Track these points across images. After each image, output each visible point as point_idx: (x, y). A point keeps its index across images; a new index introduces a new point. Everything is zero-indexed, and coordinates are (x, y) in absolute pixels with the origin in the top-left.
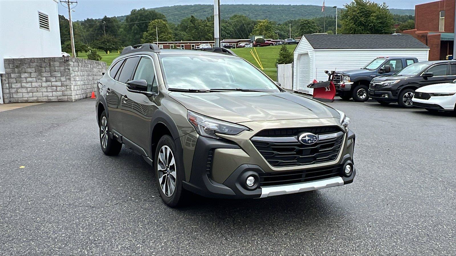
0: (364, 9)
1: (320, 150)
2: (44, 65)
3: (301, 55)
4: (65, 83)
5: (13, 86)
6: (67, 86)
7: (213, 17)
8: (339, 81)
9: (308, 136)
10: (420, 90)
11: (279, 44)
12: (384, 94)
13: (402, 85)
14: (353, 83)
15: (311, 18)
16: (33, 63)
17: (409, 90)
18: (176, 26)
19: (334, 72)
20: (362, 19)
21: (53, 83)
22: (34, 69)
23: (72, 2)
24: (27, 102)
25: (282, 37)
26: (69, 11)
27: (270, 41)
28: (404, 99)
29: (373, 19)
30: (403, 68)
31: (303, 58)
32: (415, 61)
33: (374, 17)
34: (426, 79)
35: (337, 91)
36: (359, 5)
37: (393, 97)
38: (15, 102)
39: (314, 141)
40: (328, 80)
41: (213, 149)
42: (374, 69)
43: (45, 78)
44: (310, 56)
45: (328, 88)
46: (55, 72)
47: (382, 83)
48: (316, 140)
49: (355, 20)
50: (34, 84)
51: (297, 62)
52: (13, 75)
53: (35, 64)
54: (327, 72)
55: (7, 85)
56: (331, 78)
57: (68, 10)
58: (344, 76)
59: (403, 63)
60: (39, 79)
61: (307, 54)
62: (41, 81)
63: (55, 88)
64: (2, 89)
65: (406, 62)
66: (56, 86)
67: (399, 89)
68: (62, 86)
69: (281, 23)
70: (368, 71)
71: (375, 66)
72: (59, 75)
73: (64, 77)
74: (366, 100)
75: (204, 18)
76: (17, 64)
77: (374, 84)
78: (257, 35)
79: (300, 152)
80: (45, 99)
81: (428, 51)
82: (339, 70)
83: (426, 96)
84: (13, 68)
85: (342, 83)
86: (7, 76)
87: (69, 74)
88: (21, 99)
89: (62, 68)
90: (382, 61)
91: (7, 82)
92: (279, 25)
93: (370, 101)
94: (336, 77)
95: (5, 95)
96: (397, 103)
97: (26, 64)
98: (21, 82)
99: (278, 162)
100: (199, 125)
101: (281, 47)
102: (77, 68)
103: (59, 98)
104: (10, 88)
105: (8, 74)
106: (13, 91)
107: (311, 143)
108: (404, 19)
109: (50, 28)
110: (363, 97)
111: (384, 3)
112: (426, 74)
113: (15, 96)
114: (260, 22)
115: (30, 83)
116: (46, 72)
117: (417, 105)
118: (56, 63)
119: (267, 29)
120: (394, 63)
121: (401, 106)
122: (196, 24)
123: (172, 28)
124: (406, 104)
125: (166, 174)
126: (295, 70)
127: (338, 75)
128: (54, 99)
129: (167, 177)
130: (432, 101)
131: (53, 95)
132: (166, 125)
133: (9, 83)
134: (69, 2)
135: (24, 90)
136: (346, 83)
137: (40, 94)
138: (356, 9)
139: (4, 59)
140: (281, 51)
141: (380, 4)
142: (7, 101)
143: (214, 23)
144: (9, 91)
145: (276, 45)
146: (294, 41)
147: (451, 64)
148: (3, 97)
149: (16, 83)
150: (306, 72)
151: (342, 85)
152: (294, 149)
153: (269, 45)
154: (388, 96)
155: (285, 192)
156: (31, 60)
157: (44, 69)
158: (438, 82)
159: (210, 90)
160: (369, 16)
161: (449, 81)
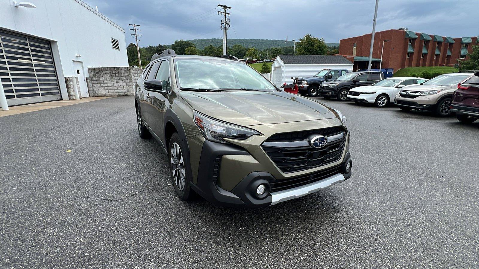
0: (311, 42)
1: (329, 152)
2: (114, 72)
3: (276, 68)
4: (129, 84)
5: (95, 86)
6: (130, 86)
7: (223, 46)
8: (300, 84)
9: (320, 139)
10: (352, 90)
11: (261, 62)
12: (329, 92)
13: (340, 87)
14: (308, 85)
15: (279, 47)
16: (107, 71)
17: (344, 89)
18: (201, 51)
19: (297, 78)
20: (309, 48)
21: (121, 84)
22: (108, 75)
23: (138, 35)
24: (105, 96)
25: (262, 58)
26: (137, 41)
27: (256, 60)
28: (341, 96)
29: (316, 48)
30: (339, 77)
31: (277, 69)
32: (347, 71)
33: (316, 47)
34: (355, 83)
35: (299, 90)
36: (308, 39)
37: (334, 94)
38: (97, 96)
39: (324, 144)
40: (293, 83)
41: (221, 155)
42: (321, 76)
43: (115, 81)
44: (282, 69)
45: (293, 88)
46: (122, 76)
47: (328, 85)
48: (326, 143)
49: (305, 48)
50: (109, 85)
51: (273, 72)
52: (94, 79)
53: (108, 71)
54: (292, 78)
55: (91, 85)
56: (295, 82)
57: (136, 39)
58: (303, 81)
59: (339, 73)
60: (112, 81)
61: (280, 67)
62: (113, 82)
63: (122, 87)
64: (88, 87)
65: (341, 72)
66: (123, 86)
67: (338, 89)
68: (127, 86)
69: (262, 50)
70: (318, 78)
71: (322, 74)
72: (125, 79)
73: (128, 80)
74: (316, 96)
75: (218, 47)
76: (96, 71)
77: (323, 86)
78: (248, 57)
79: (311, 156)
80: (117, 94)
81: (353, 66)
82: (301, 77)
83: (357, 94)
84: (95, 74)
85: (301, 85)
86: (91, 79)
87: (131, 78)
88: (101, 94)
89: (127, 74)
90: (327, 72)
91: (91, 83)
92: (261, 51)
93: (319, 96)
94: (298, 81)
95: (90, 91)
96: (336, 98)
97: (102, 71)
98: (100, 83)
99: (289, 167)
100: (205, 128)
101: (263, 64)
102: (137, 74)
103: (125, 93)
104: (93, 87)
105: (92, 78)
106: (95, 89)
107: (322, 146)
108: (331, 49)
109: (120, 48)
110: (315, 94)
111: (322, 38)
112: (355, 80)
113: (97, 92)
114: (250, 49)
115: (106, 84)
116: (116, 76)
117: (350, 99)
118: (122, 71)
119: (254, 53)
120: (333, 73)
121: (339, 100)
122: (213, 50)
123: (199, 52)
124: (342, 99)
125: (178, 169)
126: (272, 77)
127: (300, 80)
128: (122, 94)
129: (179, 171)
130: (361, 97)
131: (122, 92)
132: (174, 124)
133: (92, 84)
134: (136, 35)
135: (102, 88)
136: (304, 85)
137: (113, 91)
138: (306, 42)
139: (88, 68)
140: (263, 65)
141: (320, 39)
142: (91, 95)
143: (223, 49)
144: (93, 89)
145: (259, 63)
146: (270, 60)
147: (371, 74)
148: (89, 93)
149: (97, 83)
150: (279, 79)
151: (302, 86)
152: (306, 153)
153: (255, 62)
154: (331, 93)
155: (295, 196)
156: (106, 69)
157: (114, 75)
158: (364, 85)
159: (218, 90)
160: (313, 46)
161: (369, 84)
